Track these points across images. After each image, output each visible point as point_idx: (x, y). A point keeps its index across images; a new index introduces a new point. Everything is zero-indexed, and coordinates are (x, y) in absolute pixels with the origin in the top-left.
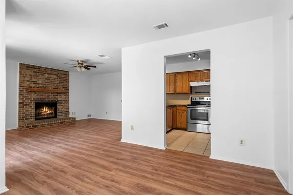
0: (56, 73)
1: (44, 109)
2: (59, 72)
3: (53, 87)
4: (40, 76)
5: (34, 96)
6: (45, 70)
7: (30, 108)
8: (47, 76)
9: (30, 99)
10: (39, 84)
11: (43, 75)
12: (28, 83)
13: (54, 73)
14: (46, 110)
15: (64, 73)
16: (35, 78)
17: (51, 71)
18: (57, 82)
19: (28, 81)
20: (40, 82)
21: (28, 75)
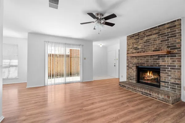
0: (157, 31)
1: (148, 73)
2: (161, 27)
3: (153, 49)
4: (140, 41)
5: (135, 61)
6: (144, 33)
7: (133, 71)
8: (146, 38)
9: (132, 63)
10: (139, 49)
11: (143, 39)
12: (131, 50)
13: (154, 32)
14: (150, 75)
15: (168, 26)
16: (136, 44)
17: (151, 31)
18: (158, 42)
19: (131, 48)
20: (140, 47)
21: (131, 44)
